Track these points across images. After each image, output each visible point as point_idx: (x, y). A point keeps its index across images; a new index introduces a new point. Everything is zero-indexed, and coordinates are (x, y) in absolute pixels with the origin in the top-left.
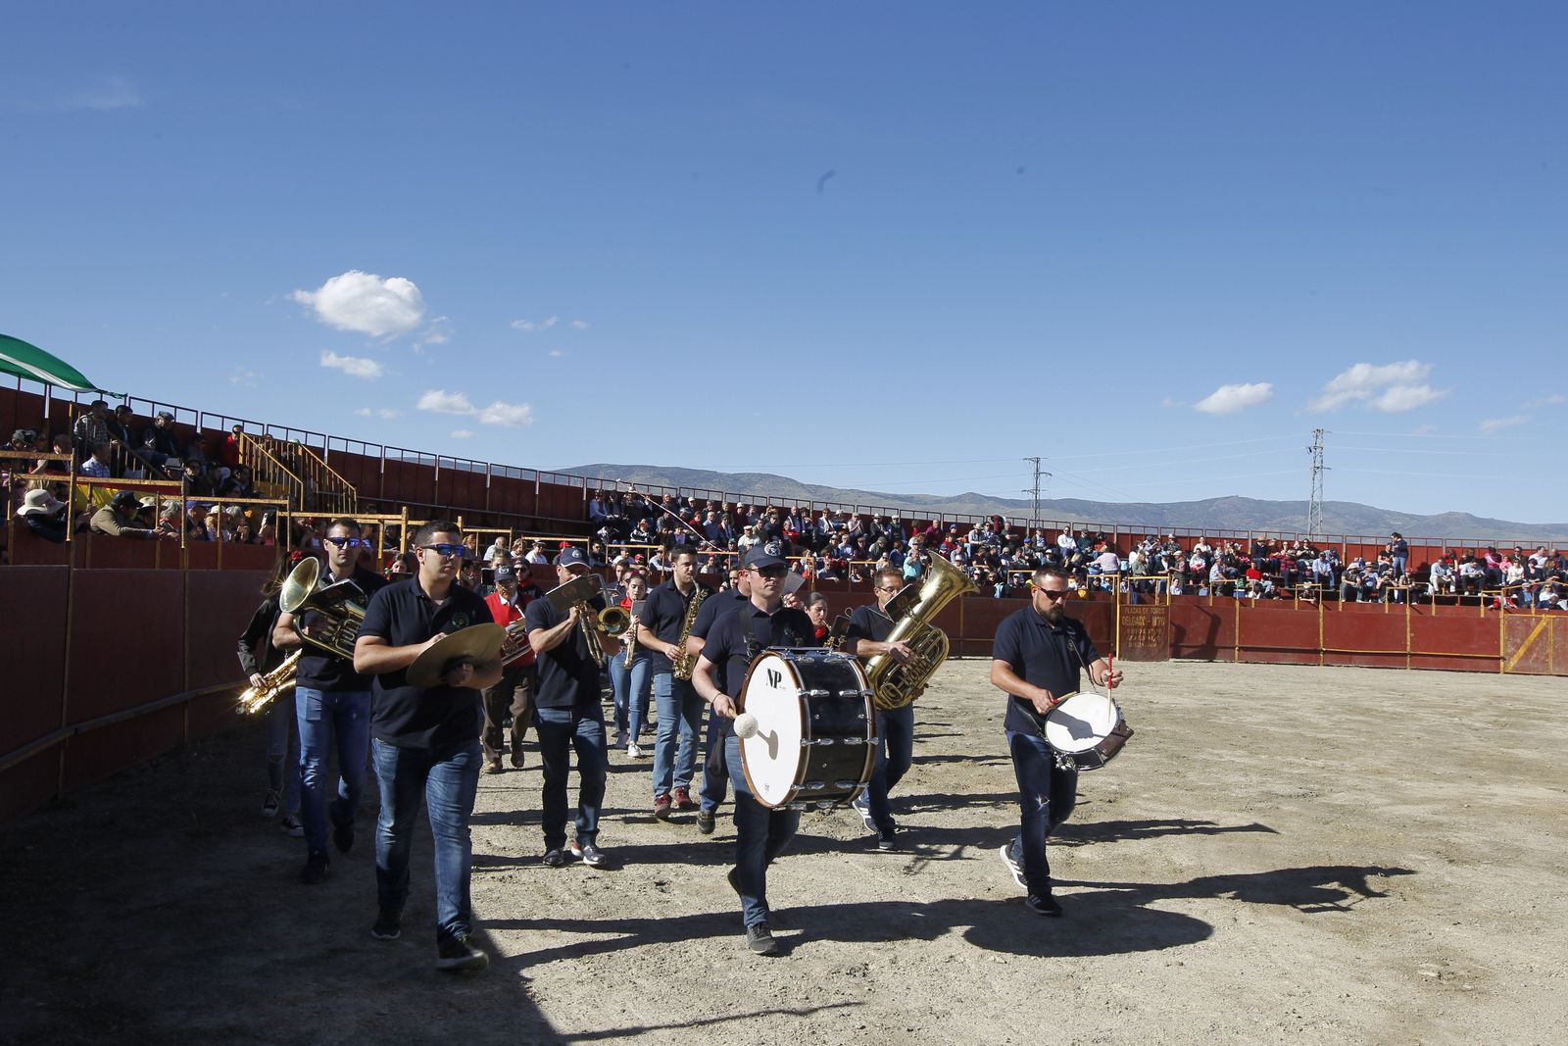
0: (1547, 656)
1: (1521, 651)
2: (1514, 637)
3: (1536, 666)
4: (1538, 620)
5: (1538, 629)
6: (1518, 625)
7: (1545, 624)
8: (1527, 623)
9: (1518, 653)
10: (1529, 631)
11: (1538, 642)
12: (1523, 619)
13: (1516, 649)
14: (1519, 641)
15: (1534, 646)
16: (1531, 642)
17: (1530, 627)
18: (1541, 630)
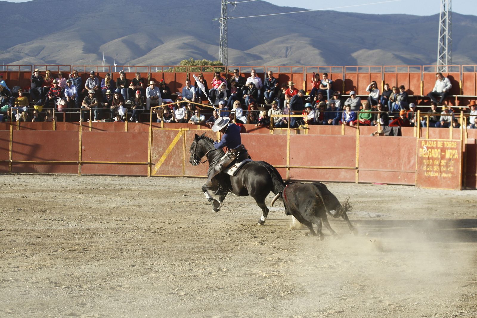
0: (181, 162)
1: (163, 159)
2: (158, 147)
3: (173, 170)
4: (176, 133)
5: (176, 140)
6: (162, 137)
7: (181, 136)
8: (168, 135)
9: (160, 160)
10: (169, 142)
11: (176, 151)
12: (165, 132)
13: (159, 157)
14: (161, 150)
15: (173, 154)
16: (170, 151)
17: (170, 138)
18: (177, 140)
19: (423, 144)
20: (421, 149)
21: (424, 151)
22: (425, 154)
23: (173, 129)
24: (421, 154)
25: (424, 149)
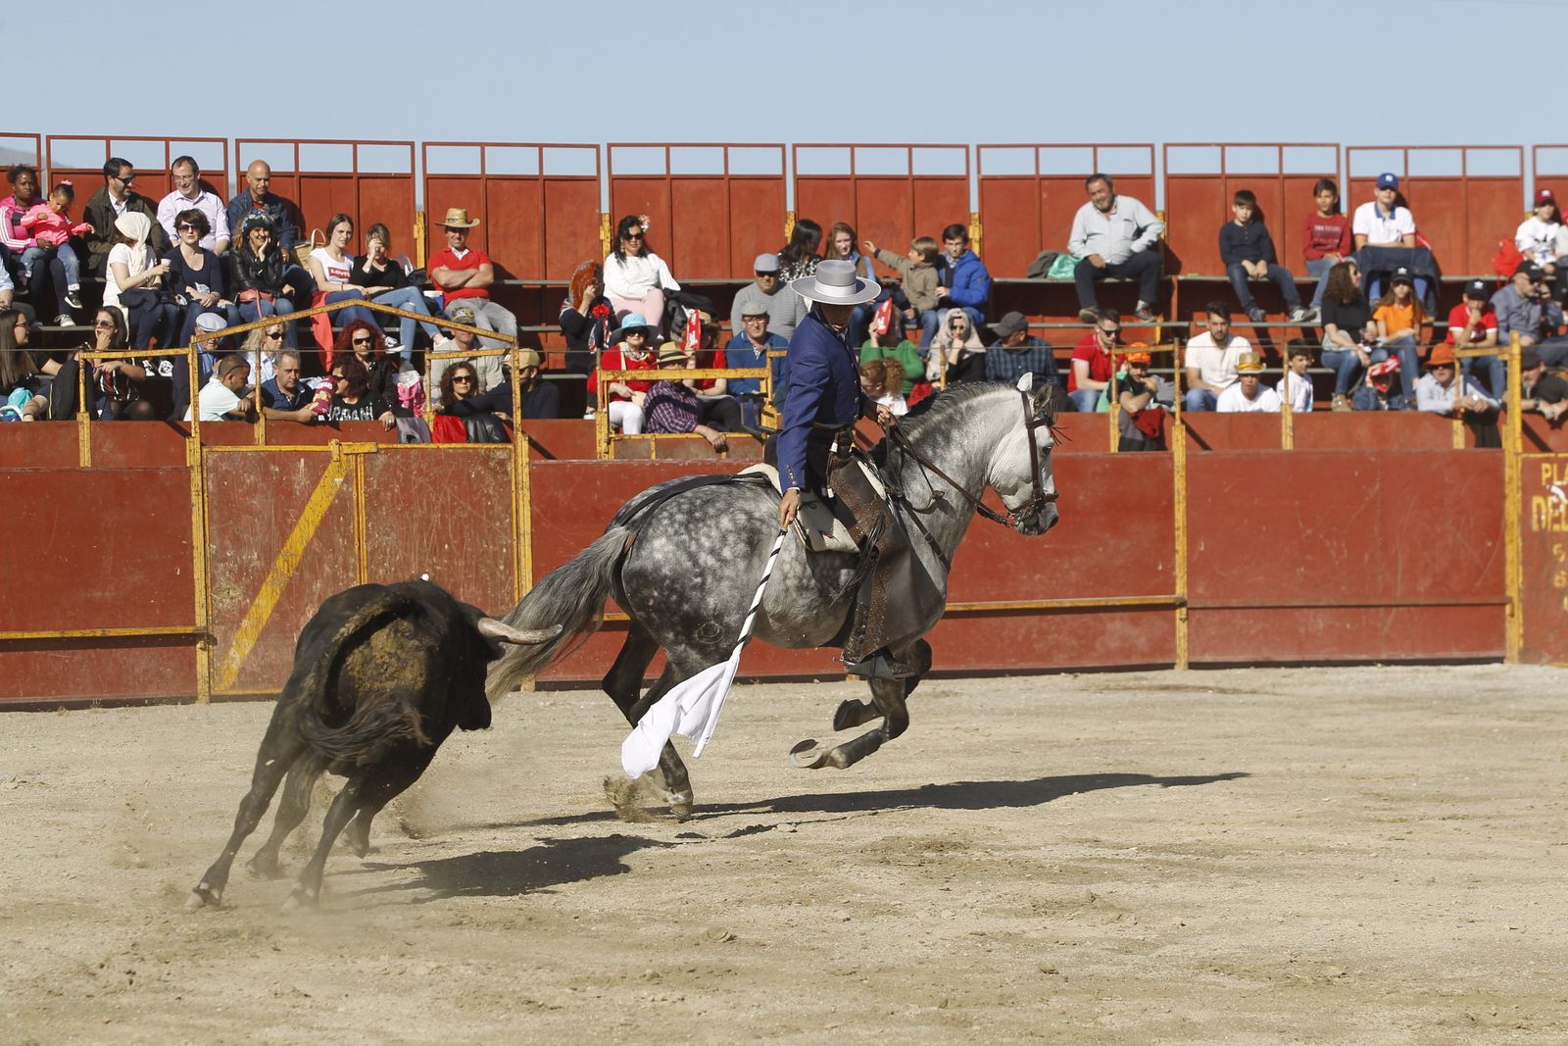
1: (266, 602)
2: (239, 543)
4: (318, 465)
5: (318, 504)
6: (253, 490)
7: (339, 480)
8: (280, 482)
9: (253, 609)
10: (286, 514)
11: (321, 561)
12: (266, 465)
13: (246, 595)
14: (254, 557)
15: (307, 575)
16: (295, 561)
17: (290, 494)
18: (326, 505)
19: (1545, 476)
20: (1537, 500)
21: (1556, 506)
22: (1557, 520)
23: (300, 448)
24: (1539, 521)
25: (1552, 499)
